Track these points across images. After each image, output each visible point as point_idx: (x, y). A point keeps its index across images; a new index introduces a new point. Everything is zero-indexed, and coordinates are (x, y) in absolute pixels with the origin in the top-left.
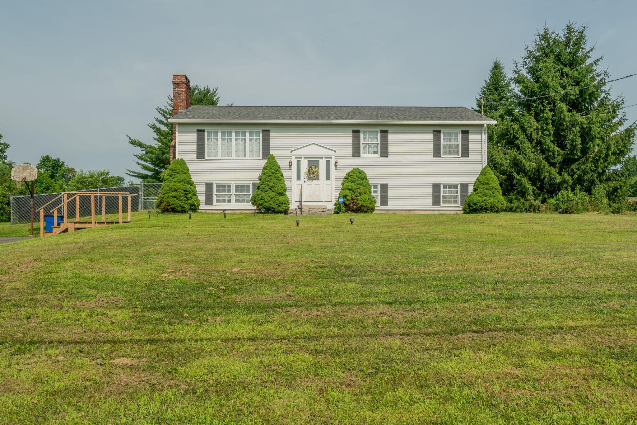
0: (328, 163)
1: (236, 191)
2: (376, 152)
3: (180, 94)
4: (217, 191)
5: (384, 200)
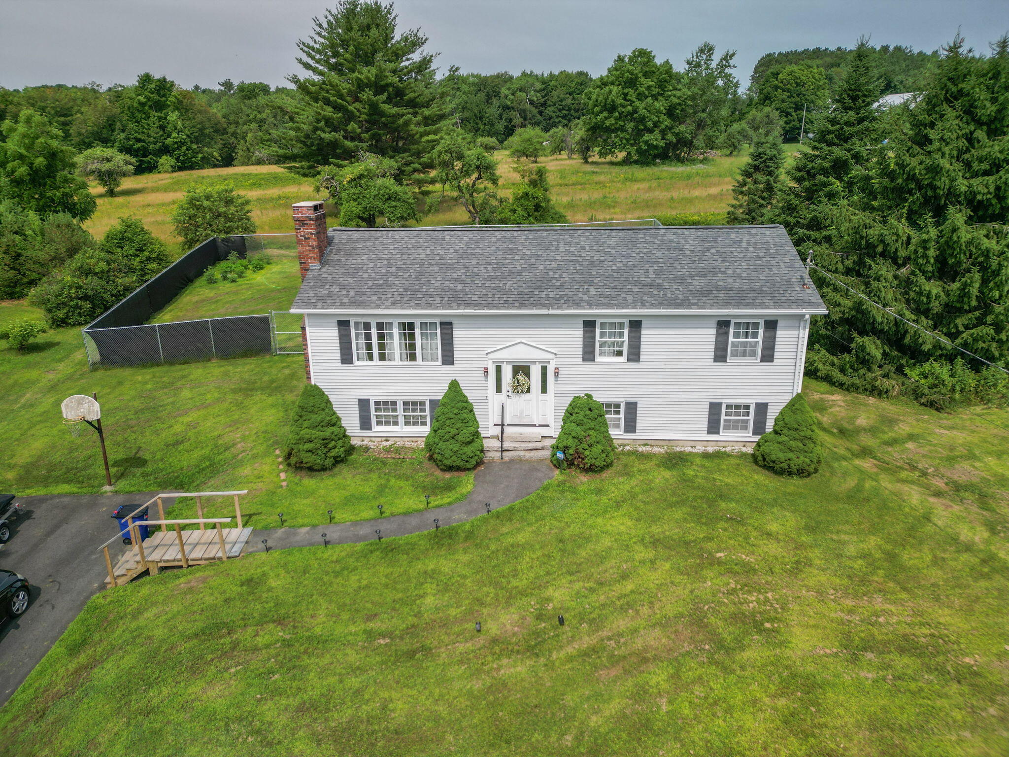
0: (544, 370)
1: (405, 410)
2: (619, 354)
3: (308, 238)
4: (376, 410)
5: (630, 426)
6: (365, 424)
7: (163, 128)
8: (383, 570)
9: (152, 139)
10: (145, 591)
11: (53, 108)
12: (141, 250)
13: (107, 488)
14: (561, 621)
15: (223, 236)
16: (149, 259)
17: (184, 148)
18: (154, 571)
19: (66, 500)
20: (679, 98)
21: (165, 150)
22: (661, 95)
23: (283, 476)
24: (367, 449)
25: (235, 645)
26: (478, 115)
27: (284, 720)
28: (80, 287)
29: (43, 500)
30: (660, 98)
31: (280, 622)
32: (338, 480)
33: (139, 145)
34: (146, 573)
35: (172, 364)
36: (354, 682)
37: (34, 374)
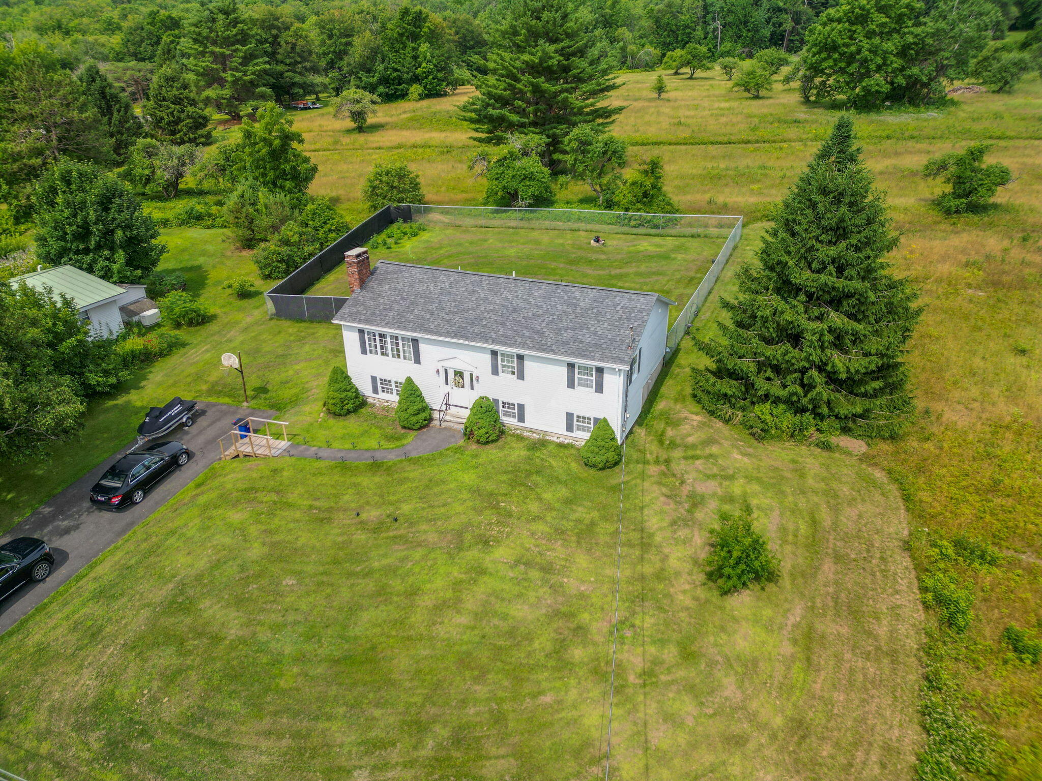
0: (471, 375)
1: (396, 386)
2: (512, 373)
4: (382, 384)
5: (521, 419)
6: (375, 391)
7: (415, 58)
8: (336, 478)
9: (405, 70)
10: (234, 465)
11: (339, 30)
12: (325, 223)
13: (245, 404)
14: (396, 520)
15: (395, 205)
16: (330, 230)
17: (431, 77)
18: (241, 456)
19: (224, 407)
20: (916, 36)
21: (416, 79)
22: (898, 32)
23: (322, 415)
24: (373, 405)
25: (255, 498)
26: (743, 20)
27: (256, 534)
28: (279, 254)
29: (214, 405)
30: (895, 35)
31: (278, 492)
32: (346, 423)
33: (395, 74)
34: (238, 456)
35: (312, 322)
36: (292, 525)
37: (239, 316)
